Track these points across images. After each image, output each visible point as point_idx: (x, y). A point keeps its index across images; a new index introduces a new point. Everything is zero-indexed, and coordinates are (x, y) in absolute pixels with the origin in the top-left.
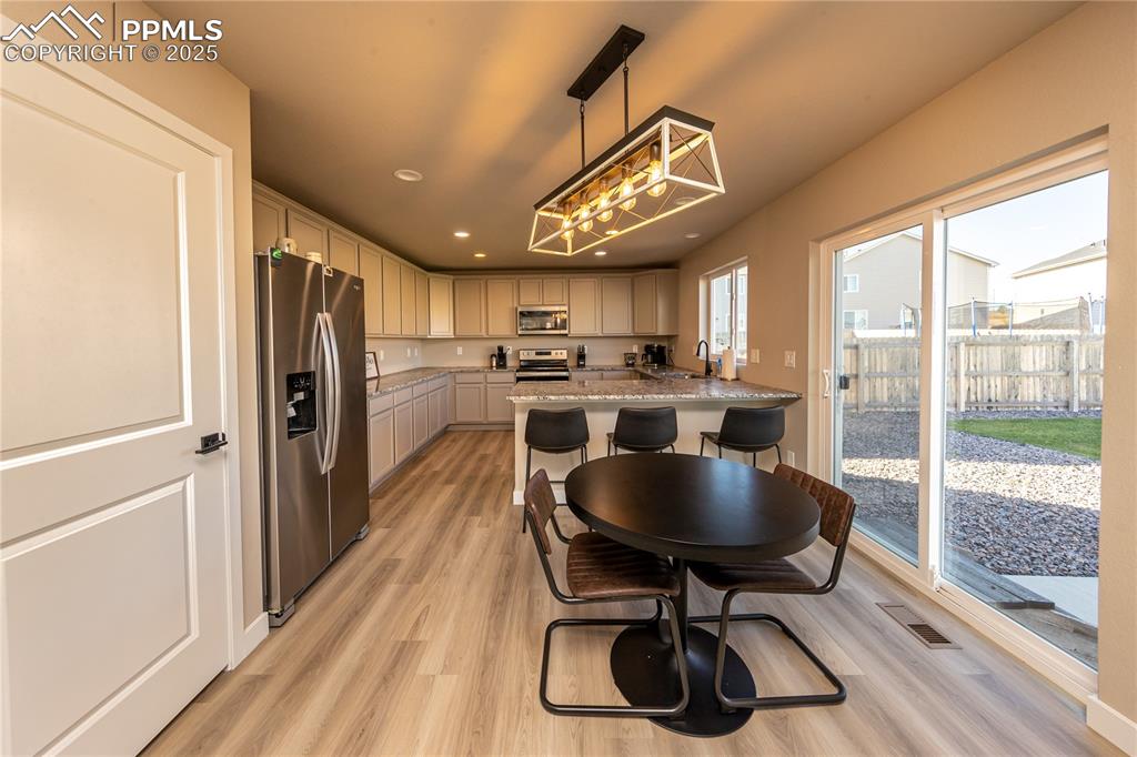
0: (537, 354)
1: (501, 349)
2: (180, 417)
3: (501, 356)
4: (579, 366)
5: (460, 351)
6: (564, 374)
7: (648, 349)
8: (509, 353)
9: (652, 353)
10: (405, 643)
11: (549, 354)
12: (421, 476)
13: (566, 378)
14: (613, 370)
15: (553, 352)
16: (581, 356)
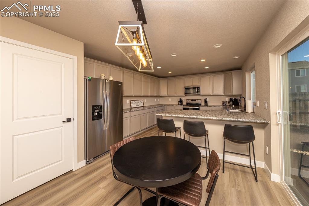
0: (192, 101)
1: (180, 99)
2: (61, 114)
3: (181, 102)
4: (205, 105)
5: (170, 100)
6: (198, 107)
7: (231, 99)
8: (184, 100)
9: (232, 101)
10: (104, 177)
11: (195, 101)
12: (147, 134)
13: (198, 109)
14: (215, 107)
15: (196, 100)
16: (206, 102)
